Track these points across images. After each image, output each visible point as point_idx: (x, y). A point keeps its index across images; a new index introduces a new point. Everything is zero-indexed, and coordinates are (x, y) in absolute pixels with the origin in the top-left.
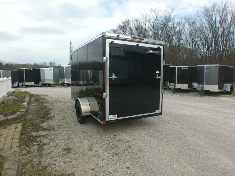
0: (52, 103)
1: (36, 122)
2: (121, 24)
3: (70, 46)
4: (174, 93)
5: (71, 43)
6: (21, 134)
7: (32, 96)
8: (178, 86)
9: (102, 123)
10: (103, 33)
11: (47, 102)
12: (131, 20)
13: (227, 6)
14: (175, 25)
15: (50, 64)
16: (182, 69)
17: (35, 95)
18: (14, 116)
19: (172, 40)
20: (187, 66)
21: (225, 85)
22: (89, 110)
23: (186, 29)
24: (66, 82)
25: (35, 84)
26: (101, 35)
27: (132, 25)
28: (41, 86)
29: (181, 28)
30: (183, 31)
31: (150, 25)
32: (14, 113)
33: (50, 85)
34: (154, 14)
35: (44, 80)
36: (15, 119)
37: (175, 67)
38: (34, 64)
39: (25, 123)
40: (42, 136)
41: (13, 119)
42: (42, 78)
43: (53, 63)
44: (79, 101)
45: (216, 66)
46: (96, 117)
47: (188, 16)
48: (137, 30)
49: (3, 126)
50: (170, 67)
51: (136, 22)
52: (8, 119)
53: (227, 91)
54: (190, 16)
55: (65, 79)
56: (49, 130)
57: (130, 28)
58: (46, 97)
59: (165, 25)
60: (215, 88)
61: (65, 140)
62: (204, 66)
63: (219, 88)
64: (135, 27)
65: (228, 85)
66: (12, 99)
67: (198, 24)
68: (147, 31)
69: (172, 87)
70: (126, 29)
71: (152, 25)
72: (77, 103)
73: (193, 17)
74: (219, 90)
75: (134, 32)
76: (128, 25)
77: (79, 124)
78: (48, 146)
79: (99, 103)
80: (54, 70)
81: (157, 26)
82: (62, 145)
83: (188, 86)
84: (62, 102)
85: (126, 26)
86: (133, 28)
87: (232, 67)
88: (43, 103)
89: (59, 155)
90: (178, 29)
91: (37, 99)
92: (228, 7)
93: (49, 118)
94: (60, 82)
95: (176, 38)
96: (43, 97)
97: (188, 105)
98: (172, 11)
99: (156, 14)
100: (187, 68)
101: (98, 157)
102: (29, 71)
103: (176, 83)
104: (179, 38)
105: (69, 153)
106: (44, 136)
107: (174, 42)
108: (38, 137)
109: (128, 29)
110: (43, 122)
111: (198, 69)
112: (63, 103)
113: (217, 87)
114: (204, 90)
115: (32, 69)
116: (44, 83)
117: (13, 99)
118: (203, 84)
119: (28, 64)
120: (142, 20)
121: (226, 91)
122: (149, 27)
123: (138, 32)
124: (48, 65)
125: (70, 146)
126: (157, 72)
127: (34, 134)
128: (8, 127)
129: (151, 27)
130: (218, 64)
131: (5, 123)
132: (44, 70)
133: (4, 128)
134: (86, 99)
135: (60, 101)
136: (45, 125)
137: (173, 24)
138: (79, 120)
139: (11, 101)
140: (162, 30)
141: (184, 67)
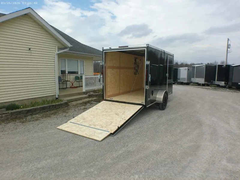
55: (195, 78)
132: (180, 69)
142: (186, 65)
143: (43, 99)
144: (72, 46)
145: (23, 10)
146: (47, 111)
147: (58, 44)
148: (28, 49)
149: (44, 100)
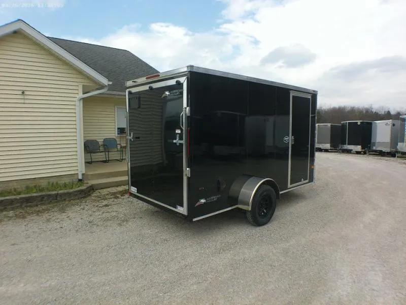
126: (177, 132)
132: (376, 124)
142: (388, 116)
143: (51, 180)
144: (111, 83)
145: (7, 24)
146: (37, 206)
147: (83, 81)
148: (20, 93)
149: (53, 182)
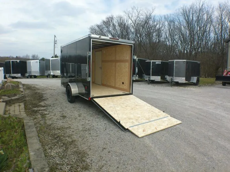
0: (43, 90)
1: (34, 102)
2: (105, 20)
3: (55, 39)
4: (149, 84)
5: (55, 36)
6: (25, 109)
7: (24, 85)
8: (153, 78)
9: (88, 99)
10: (89, 35)
11: (39, 89)
12: (115, 16)
13: (203, 7)
14: (155, 23)
15: (33, 57)
16: (156, 63)
17: (25, 84)
18: (16, 97)
19: (152, 36)
20: (161, 61)
21: (192, 77)
22: (78, 92)
23: (166, 27)
24: (52, 74)
25: (21, 75)
26: (88, 36)
27: (115, 22)
28: (27, 77)
29: (161, 26)
30: (163, 28)
31: (132, 22)
32: (15, 95)
33: (35, 77)
34: (136, 12)
35: (30, 72)
36: (18, 99)
37: (151, 62)
38: (17, 57)
39: (26, 103)
40: (42, 110)
41: (16, 99)
42: (28, 70)
43: (36, 56)
44: (69, 85)
45: (184, 61)
46: (83, 96)
47: (167, 15)
48: (120, 26)
49: (8, 105)
50: (146, 61)
51: (119, 19)
52: (12, 100)
53: (194, 83)
54: (169, 15)
55: (51, 71)
56: (46, 106)
57: (113, 24)
58: (36, 86)
59: (146, 22)
60: (182, 80)
61: (60, 112)
62: (174, 61)
63: (186, 80)
64: (118, 24)
65: (195, 77)
66: (10, 85)
67: (176, 23)
68: (129, 28)
69: (147, 79)
70: (110, 25)
71: (134, 22)
72: (68, 87)
73: (172, 16)
74: (186, 82)
75: (117, 28)
76: (112, 21)
77: (69, 103)
78: (49, 115)
79: (85, 86)
80: (40, 62)
81: (138, 23)
82: (58, 114)
83: (161, 78)
84: (51, 89)
85: (109, 22)
86: (117, 24)
87: (199, 62)
88: (35, 90)
89: (58, 119)
90: (158, 26)
91: (28, 87)
92: (205, 8)
93: (44, 100)
94: (46, 74)
95: (156, 35)
96: (33, 86)
97: (157, 92)
98: (153, 10)
99: (137, 12)
100: (160, 63)
101: (85, 120)
102: (15, 63)
103: (151, 75)
104: (159, 35)
105: (65, 118)
106: (44, 110)
107: (154, 39)
108: (40, 110)
109: (111, 25)
110: (40, 102)
111: (169, 63)
112: (53, 90)
113: (184, 78)
114: (173, 82)
115: (18, 61)
116: (30, 74)
117: (12, 85)
118: (173, 76)
119: (10, 56)
120: (125, 17)
121: (192, 82)
122: (131, 24)
123: (121, 28)
124: (31, 58)
125: (65, 115)
127: (36, 109)
128: (13, 105)
129: (132, 24)
130: (185, 59)
131: (10, 102)
132: (30, 62)
133: (10, 106)
134: (75, 84)
135: (50, 89)
136: (42, 103)
137: (153, 22)
138: (70, 100)
139: (10, 86)
140: (143, 28)
141: (158, 62)
